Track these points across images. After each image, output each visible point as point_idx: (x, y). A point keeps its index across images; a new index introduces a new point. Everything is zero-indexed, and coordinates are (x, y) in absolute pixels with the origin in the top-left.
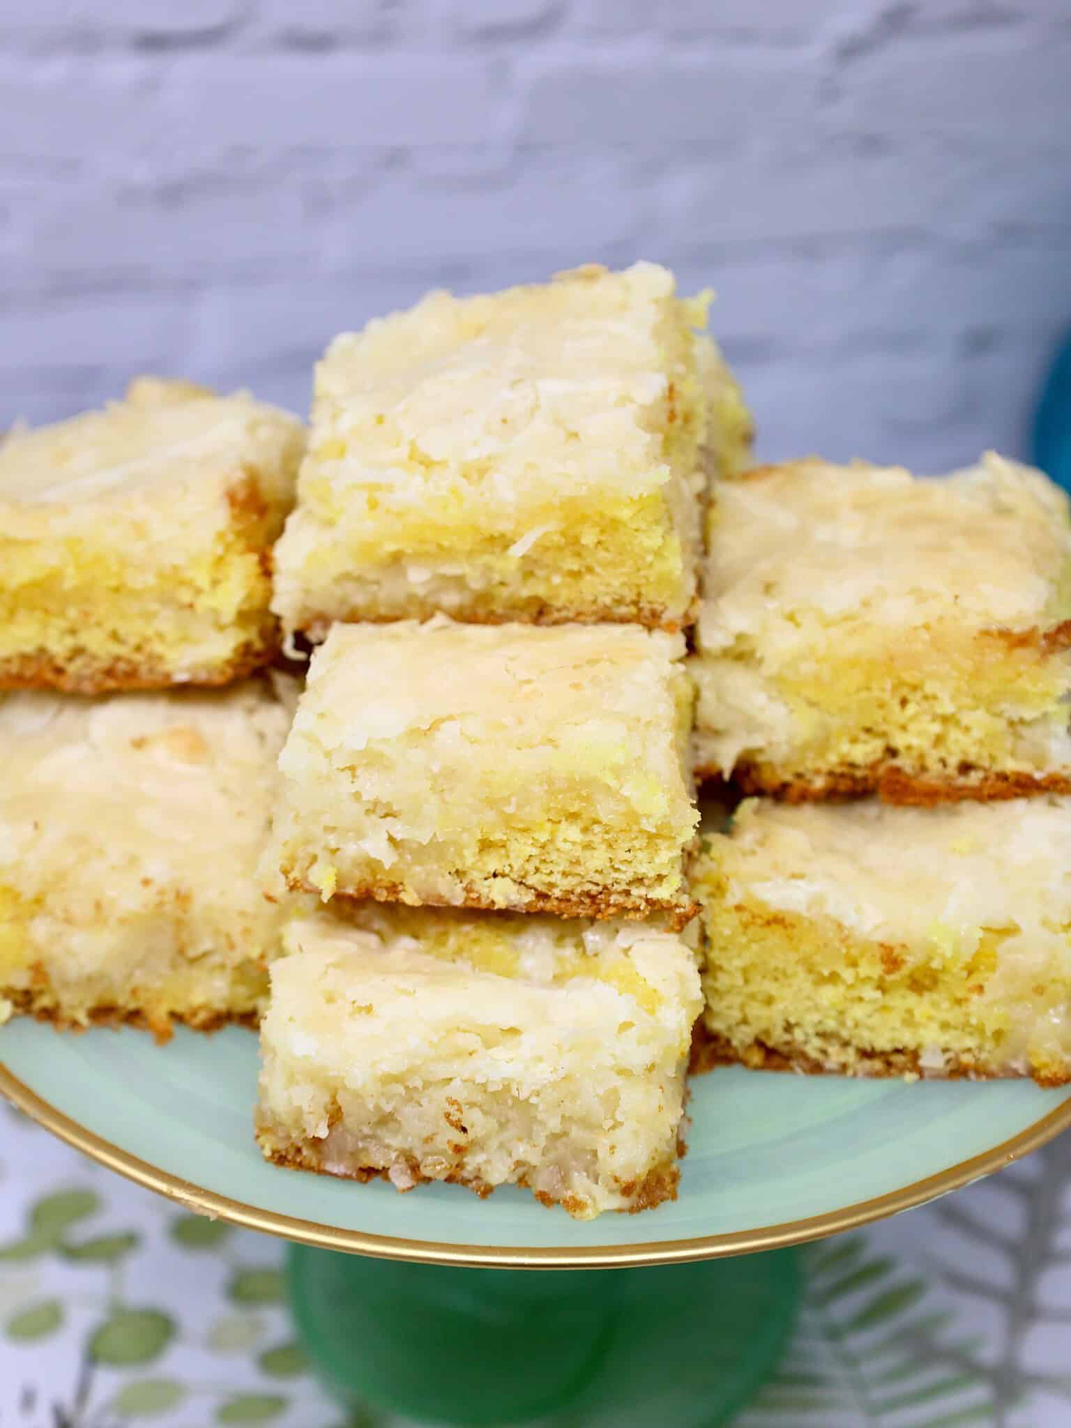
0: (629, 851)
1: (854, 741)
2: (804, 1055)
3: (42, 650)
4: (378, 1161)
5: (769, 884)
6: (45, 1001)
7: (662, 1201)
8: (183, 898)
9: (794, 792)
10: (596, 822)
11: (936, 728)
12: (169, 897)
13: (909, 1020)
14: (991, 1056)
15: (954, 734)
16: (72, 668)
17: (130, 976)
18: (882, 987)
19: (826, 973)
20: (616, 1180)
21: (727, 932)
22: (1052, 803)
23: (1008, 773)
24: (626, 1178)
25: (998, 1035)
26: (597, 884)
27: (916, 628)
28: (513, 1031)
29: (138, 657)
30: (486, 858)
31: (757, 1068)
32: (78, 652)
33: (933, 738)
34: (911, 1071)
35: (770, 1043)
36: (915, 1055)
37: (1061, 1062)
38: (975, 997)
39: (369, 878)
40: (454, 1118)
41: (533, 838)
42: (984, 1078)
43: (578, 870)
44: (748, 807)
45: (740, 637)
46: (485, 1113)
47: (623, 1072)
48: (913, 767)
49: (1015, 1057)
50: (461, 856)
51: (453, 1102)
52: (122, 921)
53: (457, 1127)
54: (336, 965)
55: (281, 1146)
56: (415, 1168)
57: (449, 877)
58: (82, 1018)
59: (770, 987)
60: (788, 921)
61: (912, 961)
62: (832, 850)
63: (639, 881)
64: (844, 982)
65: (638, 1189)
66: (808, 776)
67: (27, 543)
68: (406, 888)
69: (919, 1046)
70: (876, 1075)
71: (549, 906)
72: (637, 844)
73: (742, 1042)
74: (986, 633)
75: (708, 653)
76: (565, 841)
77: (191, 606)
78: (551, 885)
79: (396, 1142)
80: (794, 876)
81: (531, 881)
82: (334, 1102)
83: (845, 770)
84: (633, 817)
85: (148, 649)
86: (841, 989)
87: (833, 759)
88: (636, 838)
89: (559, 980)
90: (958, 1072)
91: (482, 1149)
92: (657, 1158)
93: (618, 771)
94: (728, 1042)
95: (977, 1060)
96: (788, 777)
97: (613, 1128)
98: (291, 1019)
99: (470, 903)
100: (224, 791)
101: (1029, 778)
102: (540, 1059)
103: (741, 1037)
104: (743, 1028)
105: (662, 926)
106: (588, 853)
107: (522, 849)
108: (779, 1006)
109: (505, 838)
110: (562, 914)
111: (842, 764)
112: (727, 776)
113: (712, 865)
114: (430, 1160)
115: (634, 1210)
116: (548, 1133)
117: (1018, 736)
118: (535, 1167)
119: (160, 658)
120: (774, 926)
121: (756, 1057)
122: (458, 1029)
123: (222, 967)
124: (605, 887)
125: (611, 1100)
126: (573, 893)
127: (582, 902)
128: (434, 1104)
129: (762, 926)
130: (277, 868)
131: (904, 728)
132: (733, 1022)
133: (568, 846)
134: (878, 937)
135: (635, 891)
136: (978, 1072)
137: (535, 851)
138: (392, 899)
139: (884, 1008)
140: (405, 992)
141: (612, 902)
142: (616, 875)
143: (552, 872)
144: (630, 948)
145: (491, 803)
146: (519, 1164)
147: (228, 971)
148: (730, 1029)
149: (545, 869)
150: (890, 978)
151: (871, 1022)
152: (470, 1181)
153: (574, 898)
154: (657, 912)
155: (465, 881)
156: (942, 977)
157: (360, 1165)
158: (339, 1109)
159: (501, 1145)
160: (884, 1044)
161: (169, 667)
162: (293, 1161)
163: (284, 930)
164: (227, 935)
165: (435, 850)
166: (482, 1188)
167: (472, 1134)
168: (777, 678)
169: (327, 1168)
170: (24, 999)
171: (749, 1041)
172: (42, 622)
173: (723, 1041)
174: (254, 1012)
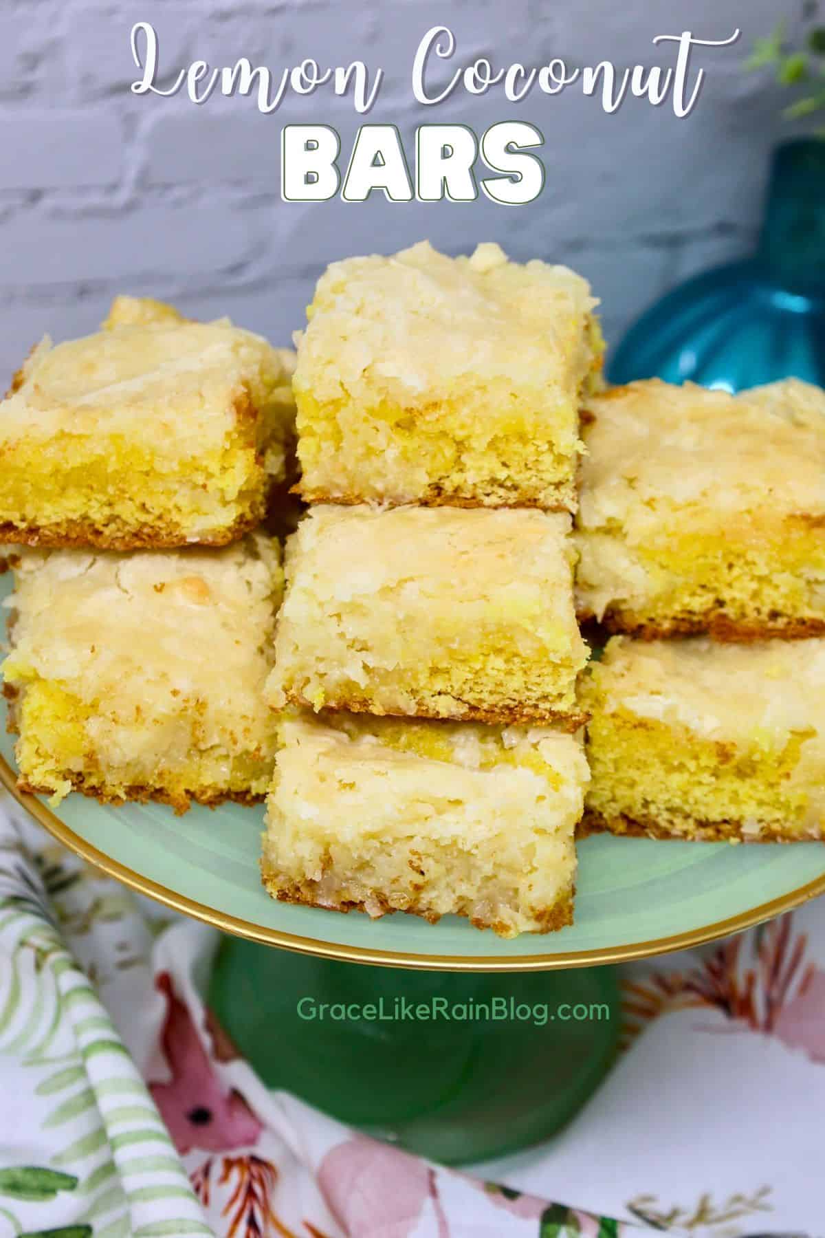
0: (539, 676)
1: (693, 594)
2: (656, 825)
3: (85, 517)
4: (356, 896)
5: (635, 699)
6: (93, 781)
7: (563, 925)
8: (201, 705)
9: (648, 632)
10: (516, 655)
11: (754, 585)
12: (192, 703)
13: (735, 799)
14: (794, 825)
15: (767, 591)
16: (107, 531)
17: (157, 764)
18: (715, 774)
19: (676, 763)
20: (532, 909)
21: (605, 733)
23: (806, 619)
24: (540, 907)
25: (800, 809)
26: (514, 700)
27: (742, 513)
28: (458, 802)
29: (160, 524)
30: (433, 681)
31: (621, 834)
33: (752, 593)
34: (734, 836)
35: (632, 816)
36: (738, 825)
38: (784, 782)
39: (347, 696)
40: (415, 865)
41: (470, 667)
42: (787, 841)
43: (501, 689)
44: (615, 642)
45: (610, 520)
46: (437, 862)
47: (541, 831)
48: (736, 614)
49: (811, 825)
50: (416, 679)
51: (415, 853)
52: (156, 721)
53: (417, 871)
54: (325, 754)
55: (286, 887)
56: (383, 902)
57: (405, 694)
58: (121, 793)
59: (633, 774)
60: (649, 726)
61: (739, 754)
62: (678, 674)
63: (545, 698)
64: (688, 770)
65: (547, 918)
66: (658, 620)
67: (80, 437)
68: (375, 702)
69: (742, 817)
70: (708, 839)
71: (479, 715)
72: (545, 671)
73: (610, 814)
74: (793, 517)
75: (585, 529)
77: (204, 486)
78: (481, 701)
79: (371, 882)
80: (652, 693)
81: (465, 698)
82: (327, 852)
83: (685, 616)
84: (543, 651)
85: (167, 517)
86: (686, 776)
87: (677, 607)
88: (545, 667)
89: (484, 767)
90: (769, 837)
91: (434, 888)
92: (561, 895)
93: (534, 619)
94: (601, 814)
95: (783, 828)
96: (643, 621)
97: (531, 872)
98: (296, 793)
99: (420, 714)
100: (224, 625)
102: (479, 822)
103: (610, 812)
104: (613, 805)
105: (559, 727)
106: (508, 677)
107: (461, 675)
108: (639, 789)
109: (449, 666)
110: (487, 722)
111: (683, 611)
112: (599, 620)
113: (593, 685)
114: (395, 896)
115: (543, 932)
116: (483, 875)
117: (813, 592)
118: (472, 900)
119: (177, 524)
120: (639, 730)
121: (622, 827)
122: (418, 801)
123: (227, 756)
124: (520, 702)
125: (530, 851)
126: (497, 706)
127: (503, 713)
128: (401, 854)
129: (630, 729)
130: (279, 687)
131: (730, 585)
132: (604, 799)
133: (495, 672)
134: (715, 737)
136: (784, 837)
137: (470, 676)
138: (362, 710)
139: (717, 790)
140: (379, 773)
141: (525, 713)
142: (528, 693)
143: (482, 691)
144: (538, 743)
145: (440, 641)
146: (461, 898)
147: (231, 760)
148: (602, 805)
149: (477, 689)
150: (722, 767)
151: (706, 799)
152: (423, 911)
153: (497, 710)
154: (558, 720)
155: (418, 698)
156: (760, 767)
157: (343, 900)
158: (330, 858)
159: (448, 885)
160: (715, 816)
161: (184, 532)
162: (293, 898)
163: (278, 729)
164: (231, 733)
165: (398, 675)
166: (433, 917)
167: (427, 877)
168: (638, 548)
169: (318, 902)
170: (78, 779)
171: (616, 814)
172: (86, 496)
173: (597, 814)
174: (248, 791)
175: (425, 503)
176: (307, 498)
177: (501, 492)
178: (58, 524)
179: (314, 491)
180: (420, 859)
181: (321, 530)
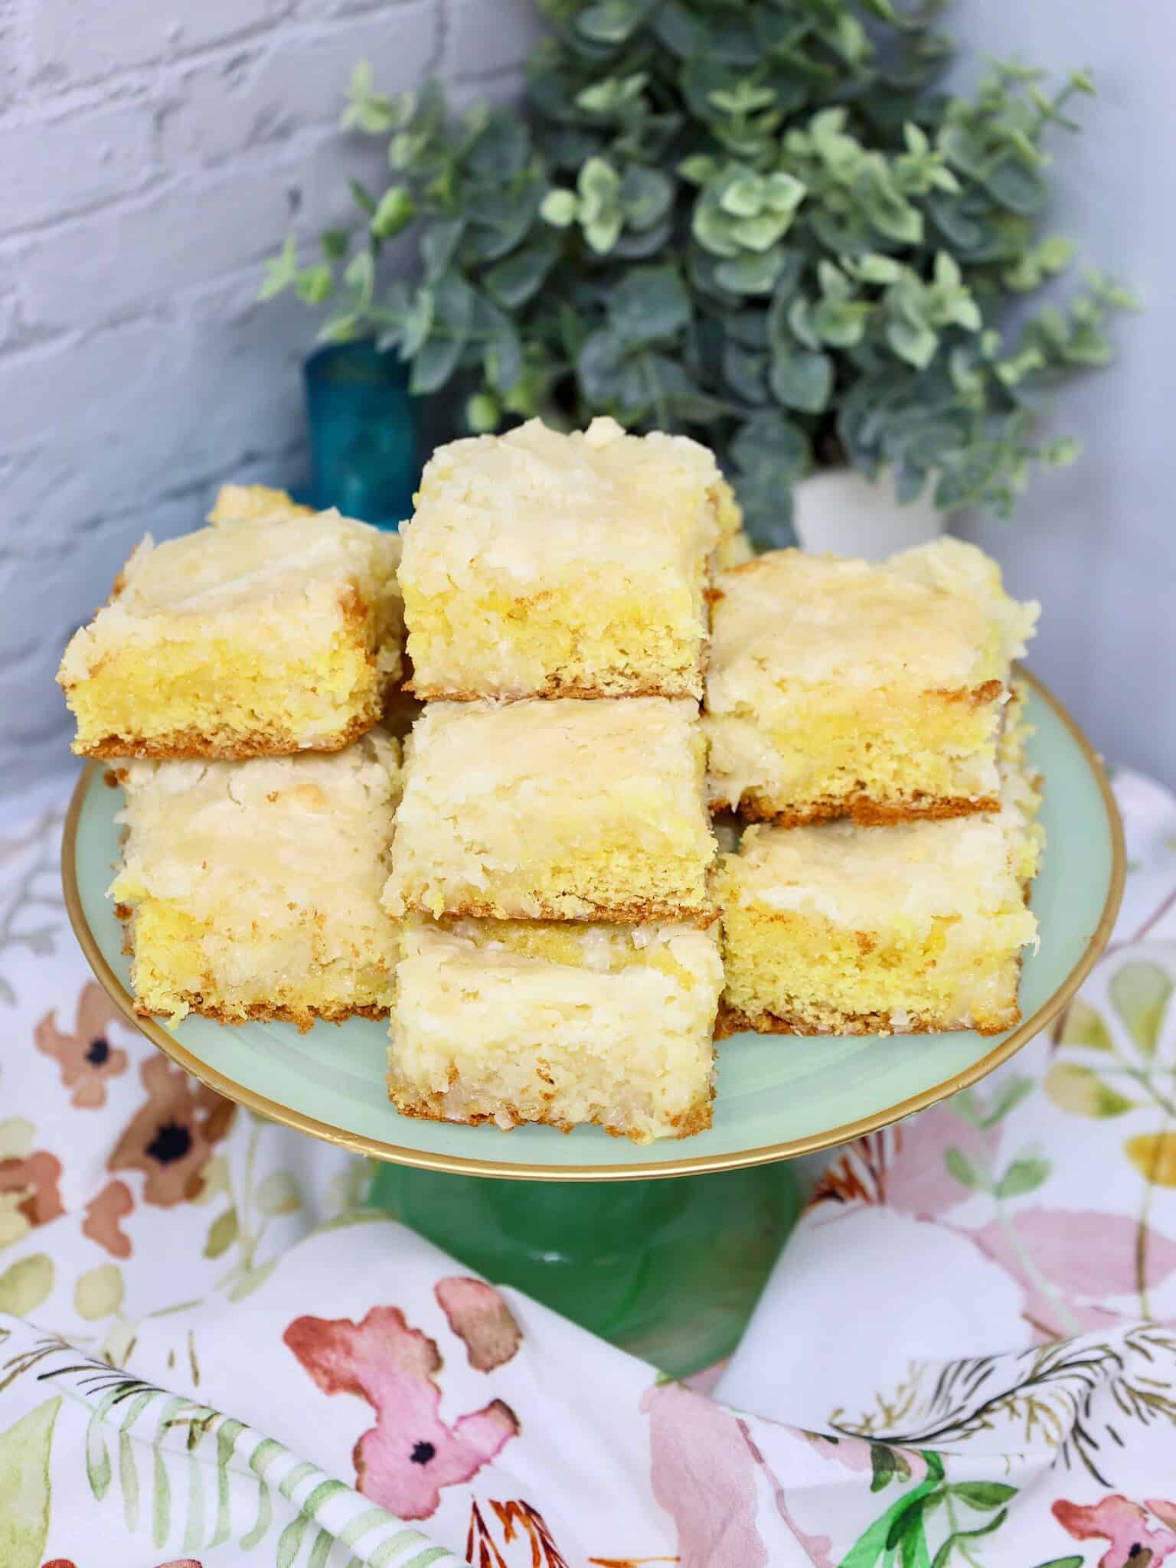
0: (666, 871)
1: (832, 777)
2: (802, 1021)
3: (193, 727)
4: (486, 1110)
5: (771, 891)
6: (211, 1001)
7: (701, 1129)
8: (319, 918)
9: (786, 819)
11: (894, 765)
12: (310, 916)
13: (882, 990)
14: (945, 1014)
15: (908, 770)
16: (216, 741)
17: (277, 981)
18: (860, 966)
19: (817, 956)
20: (667, 1114)
21: (740, 928)
22: (985, 820)
23: (950, 798)
24: (675, 1112)
25: (949, 997)
26: (642, 898)
27: (875, 690)
28: (585, 1007)
29: (271, 730)
30: (556, 881)
31: (765, 1032)
32: (222, 727)
33: (892, 774)
34: (883, 1029)
35: (775, 1013)
36: (887, 1017)
37: (996, 1016)
38: (930, 969)
39: (469, 901)
40: (544, 1074)
41: (593, 865)
42: (938, 1032)
43: (626, 887)
44: (751, 830)
45: (739, 704)
46: (568, 1069)
47: (670, 1033)
48: (877, 796)
49: (962, 1015)
50: (538, 880)
51: (542, 1061)
52: (273, 936)
53: (546, 1080)
54: (447, 963)
55: (412, 1102)
56: (514, 1114)
57: (529, 897)
58: (242, 1013)
59: (773, 968)
60: (786, 918)
61: (881, 944)
62: (817, 863)
63: (674, 893)
64: (830, 962)
65: (683, 1122)
66: (797, 806)
67: (183, 643)
68: (497, 906)
69: (890, 1009)
70: (858, 1034)
71: (606, 915)
72: (671, 866)
73: (754, 1012)
74: (928, 692)
75: (715, 715)
76: (617, 866)
77: (314, 690)
78: (607, 899)
79: (501, 1094)
80: (790, 883)
81: (590, 898)
82: (452, 1065)
83: (825, 800)
84: (667, 846)
85: (277, 724)
86: (829, 967)
87: (815, 794)
88: (671, 861)
89: (615, 969)
90: (920, 1028)
91: (564, 1096)
92: (696, 1099)
93: (655, 813)
94: (743, 1012)
95: (933, 1018)
96: (781, 807)
97: (663, 1075)
98: (418, 1004)
99: (544, 916)
100: (342, 832)
101: (967, 801)
102: (607, 1027)
103: (753, 1009)
104: (755, 1002)
105: (692, 924)
106: (635, 874)
107: (584, 873)
108: (782, 983)
109: (571, 865)
110: (616, 921)
111: (822, 796)
112: (734, 809)
113: (727, 878)
114: (525, 1106)
115: (679, 1137)
116: (614, 1081)
117: (956, 769)
118: (605, 1107)
119: (288, 730)
120: (776, 922)
121: (766, 1024)
122: (544, 1007)
123: (350, 970)
124: (648, 900)
125: (661, 1054)
126: (623, 905)
127: (631, 911)
128: (528, 1064)
129: (767, 923)
130: (397, 894)
131: (869, 766)
132: (746, 997)
133: (620, 869)
134: (855, 927)
136: (935, 1028)
137: (594, 875)
138: (485, 914)
139: (862, 981)
140: (501, 981)
141: (653, 911)
142: (656, 890)
143: (607, 890)
144: (669, 941)
145: (559, 839)
146: (593, 1106)
147: (354, 973)
148: (744, 1003)
149: (602, 887)
150: (865, 958)
151: (851, 992)
152: (555, 1121)
153: (624, 909)
154: (688, 916)
155: (542, 900)
156: (904, 955)
157: (473, 1113)
158: (456, 1071)
159: (579, 1093)
160: (862, 1009)
161: (295, 738)
162: (421, 1113)
163: (401, 939)
164: (353, 946)
165: (520, 876)
166: (566, 1126)
167: (557, 1085)
168: (771, 731)
169: (446, 1116)
170: (196, 1002)
171: (759, 1011)
172: (193, 705)
173: (740, 1012)
174: (374, 1005)
175: (544, 696)
176: (420, 695)
177: (622, 680)
178: (165, 736)
179: (427, 688)
180: (548, 1067)
181: (435, 729)
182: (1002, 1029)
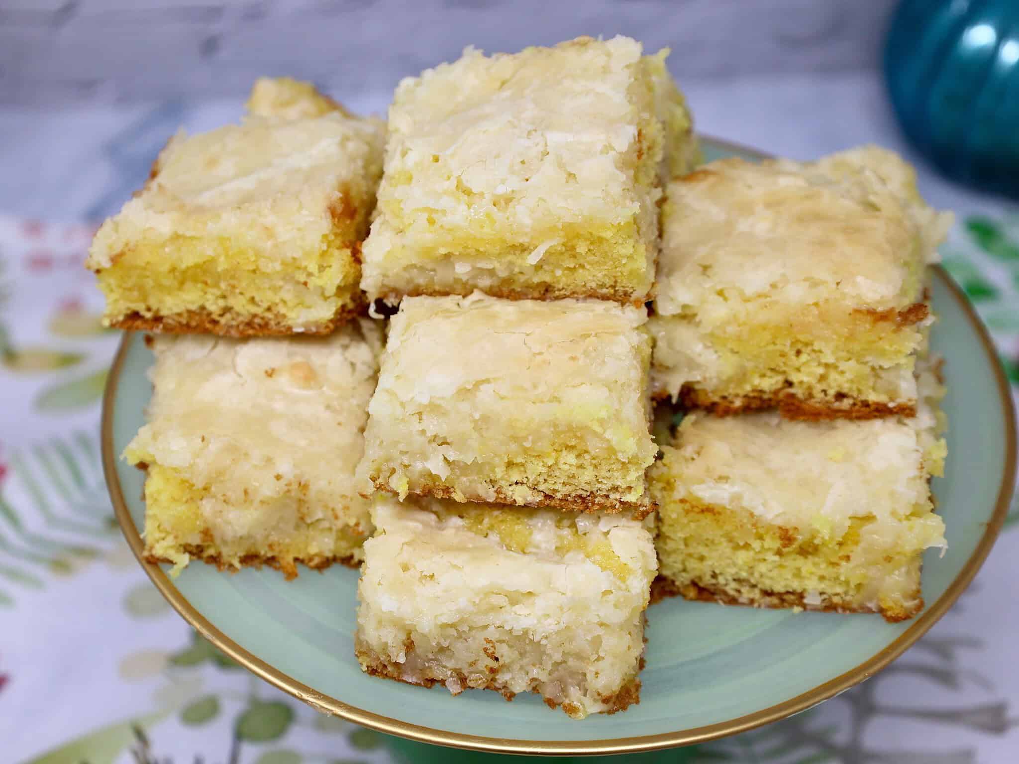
0: (609, 471)
1: (763, 376)
2: (725, 593)
3: (203, 308)
4: (438, 674)
5: (703, 486)
6: (211, 552)
7: (629, 705)
8: (303, 487)
9: (720, 409)
10: (586, 452)
11: (821, 371)
12: (295, 486)
13: (798, 574)
14: (853, 598)
15: (833, 375)
16: (223, 321)
17: (267, 537)
18: (779, 553)
19: (742, 544)
20: (599, 695)
21: (674, 516)
22: (900, 422)
23: (870, 403)
24: (606, 694)
25: (859, 586)
26: (586, 491)
27: (809, 305)
28: (531, 595)
29: (269, 315)
30: (510, 472)
31: (691, 600)
33: (818, 377)
34: (798, 605)
35: (701, 585)
36: (801, 596)
37: (902, 606)
38: (844, 563)
39: (431, 484)
40: (489, 652)
41: (543, 462)
42: (848, 612)
43: (574, 482)
44: (689, 420)
45: (684, 307)
46: (511, 647)
48: (804, 394)
49: (870, 599)
50: (494, 471)
51: (488, 641)
52: (262, 502)
53: (492, 658)
54: (408, 544)
55: (374, 664)
56: (463, 680)
57: (484, 484)
58: (236, 563)
59: (702, 550)
60: (715, 511)
61: (801, 539)
63: (615, 489)
64: (753, 549)
65: (613, 699)
66: (730, 398)
67: (192, 238)
68: (456, 490)
69: (804, 591)
70: (773, 607)
71: (553, 503)
72: (614, 468)
73: (682, 582)
74: (858, 311)
75: (662, 317)
76: (565, 464)
77: (305, 284)
78: (555, 491)
79: (451, 664)
80: (720, 478)
81: (542, 487)
82: (409, 638)
83: (756, 394)
84: (611, 451)
85: (275, 310)
86: (752, 553)
87: (748, 388)
88: (614, 463)
89: (560, 551)
90: (830, 607)
91: (509, 670)
92: (626, 679)
93: (602, 422)
94: (673, 582)
95: (844, 601)
96: (716, 399)
97: (598, 660)
98: (379, 584)
99: (499, 500)
100: (328, 407)
101: (885, 405)
102: (548, 616)
103: (682, 580)
104: (684, 574)
105: (630, 517)
106: (581, 471)
107: (536, 469)
108: (708, 563)
109: (524, 461)
110: (562, 509)
111: (754, 391)
112: (674, 401)
113: (665, 469)
114: (473, 676)
115: (610, 712)
116: (553, 662)
117: (877, 376)
118: (543, 682)
119: (284, 316)
120: (706, 513)
121: (692, 593)
122: (493, 593)
123: (330, 529)
124: (592, 492)
125: (597, 642)
126: (570, 496)
127: (576, 502)
128: (477, 641)
129: (698, 513)
130: (368, 476)
131: (798, 370)
132: (676, 570)
133: (566, 467)
134: (779, 522)
135: (613, 496)
136: (844, 608)
137: (544, 470)
138: (446, 497)
139: (781, 566)
140: (456, 567)
141: (596, 502)
142: (599, 486)
143: (555, 483)
144: (608, 532)
145: (515, 439)
146: (533, 680)
147: (334, 533)
148: (673, 575)
149: (551, 481)
150: (785, 550)
151: (771, 574)
152: (500, 690)
153: (570, 499)
154: (627, 508)
155: (496, 487)
156: (821, 549)
157: (427, 677)
158: (412, 643)
159: (522, 668)
160: (779, 588)
161: (290, 323)
162: (382, 673)
163: (372, 511)
164: (333, 510)
165: (477, 467)
166: (508, 695)
167: (501, 661)
168: (712, 335)
169: (404, 679)
170: (197, 551)
171: (687, 582)
172: (202, 290)
173: (670, 582)
174: (351, 557)
178: (180, 315)
180: (494, 647)
181: (408, 326)
182: (907, 617)
